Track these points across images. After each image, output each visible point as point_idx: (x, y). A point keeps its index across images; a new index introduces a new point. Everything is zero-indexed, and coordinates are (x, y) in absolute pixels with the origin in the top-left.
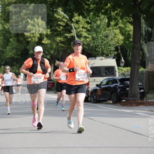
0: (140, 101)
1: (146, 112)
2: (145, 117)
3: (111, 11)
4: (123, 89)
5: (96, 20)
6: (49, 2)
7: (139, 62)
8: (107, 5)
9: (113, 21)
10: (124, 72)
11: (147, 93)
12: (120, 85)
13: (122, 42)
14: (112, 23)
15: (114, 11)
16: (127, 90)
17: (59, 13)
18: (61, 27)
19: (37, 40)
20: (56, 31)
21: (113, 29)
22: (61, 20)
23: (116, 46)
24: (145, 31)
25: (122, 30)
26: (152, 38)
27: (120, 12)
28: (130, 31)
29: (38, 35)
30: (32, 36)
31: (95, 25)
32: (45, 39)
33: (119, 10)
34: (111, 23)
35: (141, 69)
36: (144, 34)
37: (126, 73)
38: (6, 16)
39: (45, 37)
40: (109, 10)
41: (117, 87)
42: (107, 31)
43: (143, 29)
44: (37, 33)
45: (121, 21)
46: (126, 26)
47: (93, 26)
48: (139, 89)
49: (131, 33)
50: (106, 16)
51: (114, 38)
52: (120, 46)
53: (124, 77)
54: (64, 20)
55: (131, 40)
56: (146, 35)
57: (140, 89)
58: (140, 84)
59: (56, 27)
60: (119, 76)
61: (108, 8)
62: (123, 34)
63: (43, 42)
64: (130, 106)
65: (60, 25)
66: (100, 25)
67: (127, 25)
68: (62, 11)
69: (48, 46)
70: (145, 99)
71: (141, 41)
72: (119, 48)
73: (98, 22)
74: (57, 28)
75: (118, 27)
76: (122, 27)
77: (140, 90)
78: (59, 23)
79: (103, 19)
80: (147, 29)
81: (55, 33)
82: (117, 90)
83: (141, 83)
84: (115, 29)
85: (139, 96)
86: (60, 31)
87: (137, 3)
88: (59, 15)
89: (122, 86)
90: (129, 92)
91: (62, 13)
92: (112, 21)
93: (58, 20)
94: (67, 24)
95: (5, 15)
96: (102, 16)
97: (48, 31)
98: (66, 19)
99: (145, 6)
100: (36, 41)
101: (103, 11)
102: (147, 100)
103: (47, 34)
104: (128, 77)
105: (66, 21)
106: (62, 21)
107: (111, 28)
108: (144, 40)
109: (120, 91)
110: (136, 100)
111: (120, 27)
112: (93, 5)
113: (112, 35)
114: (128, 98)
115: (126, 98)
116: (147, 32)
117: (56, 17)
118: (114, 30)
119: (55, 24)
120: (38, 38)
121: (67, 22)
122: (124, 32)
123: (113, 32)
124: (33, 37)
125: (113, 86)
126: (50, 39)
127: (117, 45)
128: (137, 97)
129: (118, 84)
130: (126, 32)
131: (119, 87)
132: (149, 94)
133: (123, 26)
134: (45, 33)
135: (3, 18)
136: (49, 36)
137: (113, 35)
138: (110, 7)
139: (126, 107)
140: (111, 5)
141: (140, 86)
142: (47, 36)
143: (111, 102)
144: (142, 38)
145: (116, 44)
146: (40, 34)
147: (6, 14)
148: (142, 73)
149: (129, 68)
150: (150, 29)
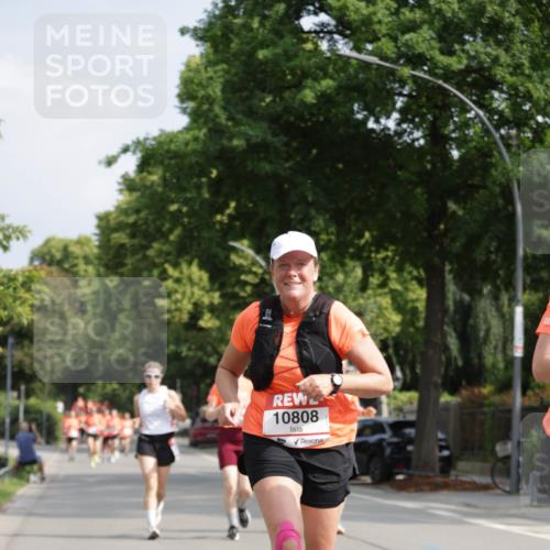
0: (439, 480)
1: (453, 507)
2: (453, 521)
3: (371, 252)
4: (399, 448)
5: (333, 270)
6: (218, 227)
7: (439, 381)
8: (362, 236)
9: (377, 275)
10: (400, 404)
11: (458, 459)
12: (391, 437)
13: (398, 329)
14: (375, 280)
15: (377, 252)
16: (410, 452)
17: (243, 251)
18: (249, 289)
19: (185, 317)
20: (235, 296)
21: (375, 296)
22: (246, 269)
23: (382, 338)
24: (455, 302)
25: (399, 299)
26: (471, 321)
27: (395, 255)
28: (417, 300)
29: (190, 307)
30: (173, 307)
31: (331, 283)
32: (207, 316)
33: (392, 248)
34: (371, 279)
35: (445, 398)
36: (452, 308)
37: (407, 408)
38: (110, 257)
39: (205, 311)
40: (367, 248)
41: (384, 444)
42: (361, 301)
43: (450, 296)
44: (185, 302)
45: (393, 275)
46: (407, 289)
47: (327, 287)
48: (437, 450)
49: (421, 306)
50: (358, 263)
51: (378, 317)
52: (393, 338)
53: (401, 418)
54: (254, 269)
55: (421, 324)
56: (456, 312)
57: (442, 448)
58: (440, 436)
59: (234, 286)
60: (390, 413)
61: (364, 246)
62: (399, 308)
63: (202, 323)
64: (416, 491)
65: (246, 283)
66: (343, 285)
67: (410, 287)
68: (250, 247)
69: (214, 334)
70: (453, 473)
71: (445, 328)
72: (391, 343)
73: (340, 277)
74: (237, 289)
75: (386, 290)
76: (396, 290)
77: (440, 451)
78: (243, 277)
79: (353, 270)
80: (458, 297)
81: (232, 303)
82: (383, 450)
83: (443, 432)
84: (380, 295)
85: (437, 465)
86: (244, 298)
87: (436, 232)
88: (241, 257)
89: (395, 440)
90: (414, 457)
91: (251, 252)
92: (372, 276)
93: (239, 269)
94: (263, 280)
95: (107, 254)
96: (350, 264)
97: (213, 297)
98: (261, 267)
99: (458, 244)
100: (183, 321)
101: (351, 250)
102: (457, 476)
103: (212, 304)
104: (412, 417)
105: (260, 271)
106: (250, 272)
107: (370, 292)
108: (453, 323)
109: (392, 453)
110: (428, 477)
111: (392, 291)
112: (328, 234)
113: (372, 312)
114: (411, 472)
115: (405, 471)
116: (459, 304)
117: (234, 263)
118: (379, 299)
119: (233, 280)
120: (190, 313)
121: (263, 274)
122: (402, 303)
123: (375, 302)
124: (176, 310)
125: (373, 439)
126: (218, 317)
127: (385, 335)
128: (433, 470)
129: (387, 436)
130: (406, 302)
131: (390, 444)
132: (462, 460)
133: (399, 287)
134: (206, 300)
135: (103, 262)
136: (217, 309)
137: (375, 310)
138: (370, 240)
139: (404, 494)
140: (372, 236)
141: (441, 440)
142: (212, 309)
143: (368, 479)
144: (446, 319)
145: (381, 334)
146: (196, 305)
147: (112, 252)
148: (447, 407)
149: (414, 395)
150: (467, 298)
